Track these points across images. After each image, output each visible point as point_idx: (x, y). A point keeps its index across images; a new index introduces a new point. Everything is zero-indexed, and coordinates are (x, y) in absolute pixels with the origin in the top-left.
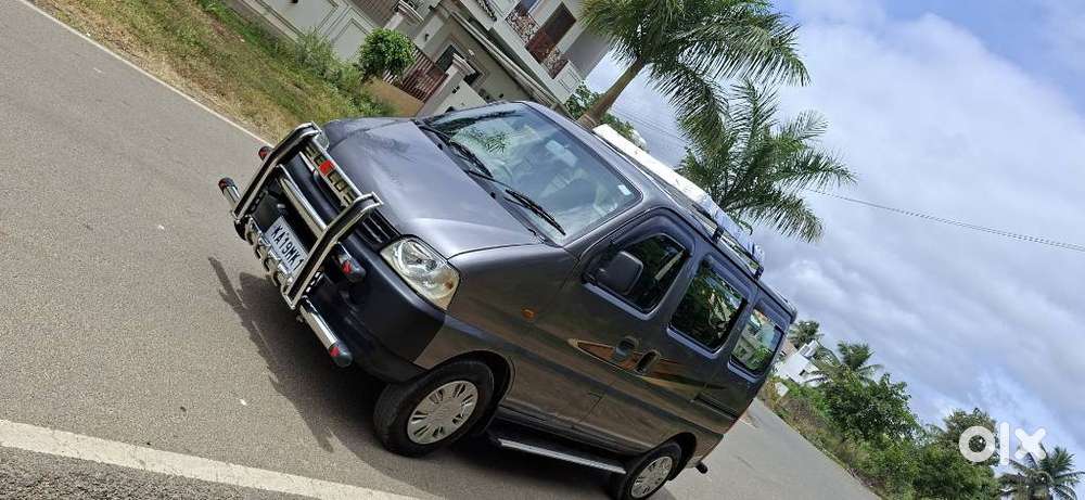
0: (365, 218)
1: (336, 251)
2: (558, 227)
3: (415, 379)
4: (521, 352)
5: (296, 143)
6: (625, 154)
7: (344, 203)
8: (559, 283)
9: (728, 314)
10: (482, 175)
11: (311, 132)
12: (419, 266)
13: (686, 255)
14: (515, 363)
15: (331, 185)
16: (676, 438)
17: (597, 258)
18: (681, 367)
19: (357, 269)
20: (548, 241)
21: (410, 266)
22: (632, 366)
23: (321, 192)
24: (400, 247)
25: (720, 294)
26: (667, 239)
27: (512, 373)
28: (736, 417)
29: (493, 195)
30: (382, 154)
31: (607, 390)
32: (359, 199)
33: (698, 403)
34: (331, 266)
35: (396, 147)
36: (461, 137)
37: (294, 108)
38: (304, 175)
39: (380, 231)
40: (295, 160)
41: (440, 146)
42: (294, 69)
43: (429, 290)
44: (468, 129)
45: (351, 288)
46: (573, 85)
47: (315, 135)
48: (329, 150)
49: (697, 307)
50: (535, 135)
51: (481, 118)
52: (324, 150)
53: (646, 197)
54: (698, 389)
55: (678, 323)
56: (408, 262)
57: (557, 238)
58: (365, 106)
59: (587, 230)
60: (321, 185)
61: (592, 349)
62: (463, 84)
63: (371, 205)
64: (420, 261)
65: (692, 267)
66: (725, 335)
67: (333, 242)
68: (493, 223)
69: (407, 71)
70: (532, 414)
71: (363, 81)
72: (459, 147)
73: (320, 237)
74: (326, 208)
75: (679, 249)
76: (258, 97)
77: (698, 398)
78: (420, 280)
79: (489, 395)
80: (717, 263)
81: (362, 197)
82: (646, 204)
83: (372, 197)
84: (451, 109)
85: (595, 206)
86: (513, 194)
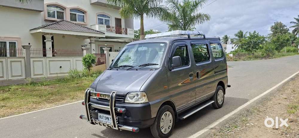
0: (116, 98)
1: (116, 110)
2: (156, 64)
3: (155, 121)
4: (171, 96)
5: (88, 96)
6: (156, 37)
7: (108, 99)
8: (166, 75)
9: (206, 50)
10: (131, 68)
11: (89, 91)
12: (135, 98)
13: (186, 46)
14: (173, 100)
15: (103, 98)
16: (218, 85)
17: (169, 63)
18: (206, 70)
19: (123, 109)
20: (156, 69)
21: (133, 99)
22: (196, 78)
23: (102, 100)
24: (128, 97)
25: (201, 48)
26: (179, 47)
27: (173, 102)
28: (226, 69)
29: (137, 70)
30: (107, 82)
31: (195, 88)
32: (111, 95)
33: (216, 74)
34: (118, 114)
35: (109, 78)
36: (120, 64)
37: (80, 89)
38: (96, 101)
39: (121, 98)
40: (91, 99)
41: (117, 70)
42: (73, 81)
43: (141, 101)
44: (119, 61)
45: (125, 114)
46: (132, 32)
47: (90, 91)
48: (96, 91)
49: (199, 54)
50: (134, 50)
51: (120, 56)
52: (95, 92)
53: (168, 42)
54: (213, 71)
55: (197, 62)
56: (132, 99)
57: (157, 67)
58: (94, 75)
59: (162, 59)
60: (101, 99)
61: (185, 83)
62: (110, 53)
63: (114, 95)
64: (134, 97)
65: (190, 47)
66: (209, 55)
67: (113, 108)
68: (142, 75)
69: (96, 60)
71: (89, 71)
72: (121, 67)
73: (110, 110)
74: (106, 103)
75: (184, 46)
76: (71, 93)
77: (215, 73)
78: (138, 100)
79: (172, 111)
80: (194, 42)
81: (111, 94)
82: (169, 44)
83: (113, 93)
84: (113, 60)
85: (159, 53)
86: (141, 66)
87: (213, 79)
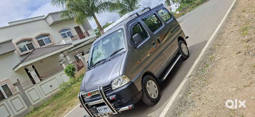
0: (104, 90)
1: (108, 99)
2: (122, 49)
3: (143, 93)
4: (146, 67)
5: (82, 99)
6: (112, 28)
7: (99, 93)
8: (134, 53)
9: (156, 18)
10: (104, 61)
11: (80, 95)
12: (119, 83)
13: (139, 23)
14: (148, 70)
15: (94, 95)
16: (178, 41)
17: (132, 43)
18: (163, 34)
19: (114, 96)
20: (124, 52)
21: (118, 84)
22: (159, 44)
23: (95, 97)
24: (113, 85)
26: (134, 26)
27: (150, 71)
28: (179, 26)
29: (110, 60)
30: (92, 80)
31: (162, 52)
32: (99, 90)
33: (173, 33)
34: (111, 101)
35: (92, 77)
36: (94, 62)
37: (74, 95)
38: (89, 100)
39: (108, 88)
40: (85, 100)
41: (95, 68)
42: (66, 92)
43: (125, 82)
44: (93, 60)
45: (118, 99)
46: (93, 32)
47: (81, 94)
48: (86, 92)
49: (152, 24)
50: (100, 46)
51: (92, 56)
53: (123, 27)
54: (170, 32)
55: (153, 31)
56: (117, 85)
57: (124, 50)
58: (80, 80)
59: (125, 42)
60: (93, 97)
61: (152, 52)
62: (84, 56)
63: (101, 88)
64: (118, 82)
65: (142, 23)
66: (160, 21)
67: (106, 99)
68: (116, 62)
69: (76, 67)
70: (161, 70)
71: (74, 78)
72: (96, 64)
73: (104, 101)
74: (98, 97)
76: (69, 102)
77: (172, 32)
78: (122, 83)
79: (153, 78)
80: (144, 17)
81: (99, 89)
82: (125, 28)
83: (100, 87)
84: (87, 62)
85: (120, 38)
86: (111, 56)
87: (172, 39)
